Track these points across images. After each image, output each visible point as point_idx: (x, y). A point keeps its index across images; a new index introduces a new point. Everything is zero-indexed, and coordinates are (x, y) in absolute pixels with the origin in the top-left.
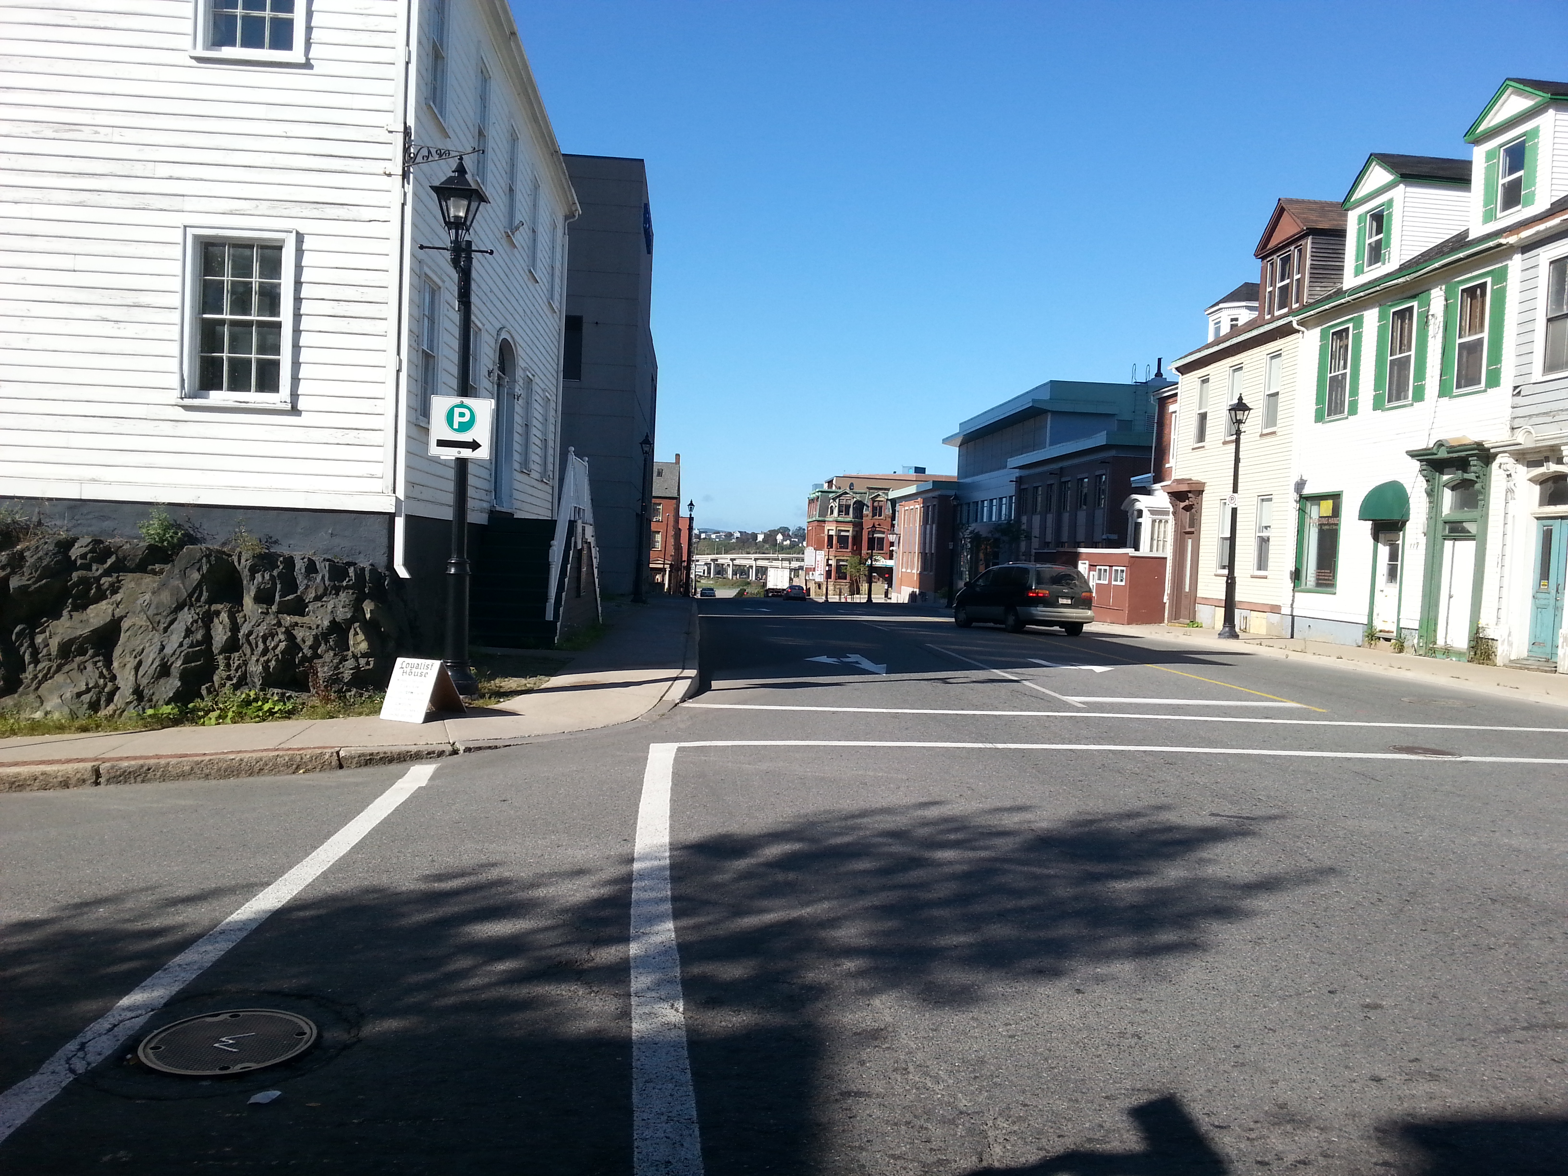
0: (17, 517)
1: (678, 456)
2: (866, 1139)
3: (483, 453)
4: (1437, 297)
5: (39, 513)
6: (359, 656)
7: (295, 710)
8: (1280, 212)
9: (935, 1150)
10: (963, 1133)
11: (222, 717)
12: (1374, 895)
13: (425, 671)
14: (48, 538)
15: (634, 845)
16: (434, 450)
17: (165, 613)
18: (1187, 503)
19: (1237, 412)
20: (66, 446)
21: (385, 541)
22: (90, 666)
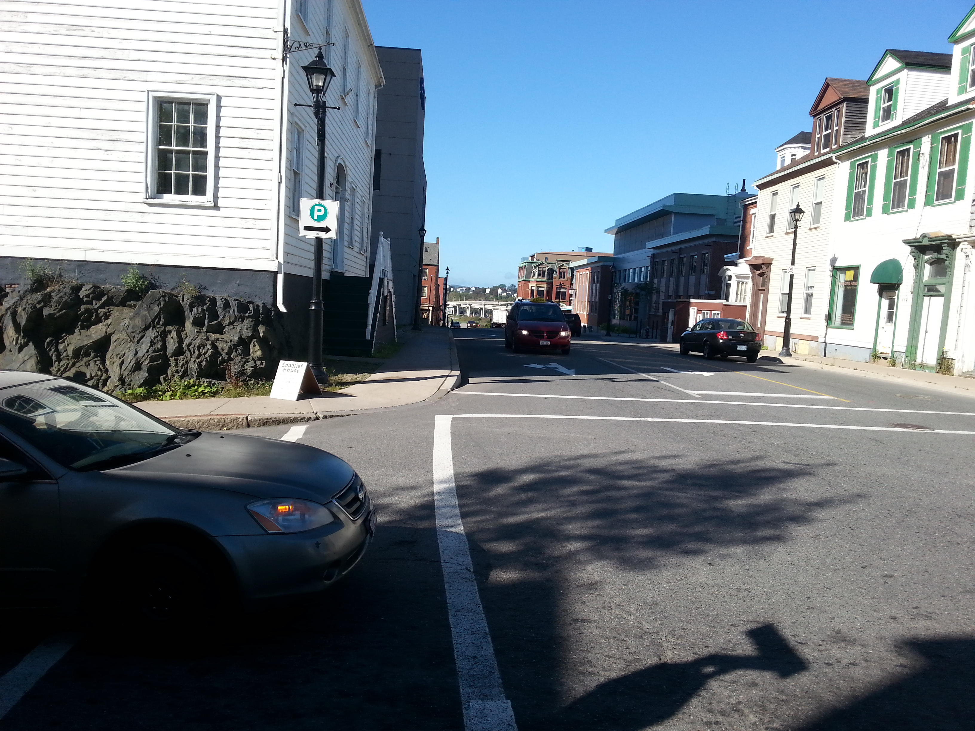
0: (46, 271)
1: (438, 239)
2: (590, 646)
3: (332, 235)
4: (926, 142)
5: (60, 269)
6: (256, 359)
7: (217, 392)
8: (826, 86)
9: (632, 653)
10: (648, 644)
11: (173, 396)
12: (885, 512)
13: (297, 369)
14: (66, 285)
15: (433, 475)
16: (302, 233)
17: (138, 332)
18: (761, 271)
19: (796, 214)
20: (76, 228)
21: (271, 289)
22: (92, 363)
